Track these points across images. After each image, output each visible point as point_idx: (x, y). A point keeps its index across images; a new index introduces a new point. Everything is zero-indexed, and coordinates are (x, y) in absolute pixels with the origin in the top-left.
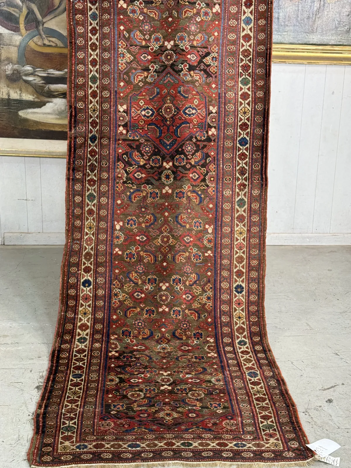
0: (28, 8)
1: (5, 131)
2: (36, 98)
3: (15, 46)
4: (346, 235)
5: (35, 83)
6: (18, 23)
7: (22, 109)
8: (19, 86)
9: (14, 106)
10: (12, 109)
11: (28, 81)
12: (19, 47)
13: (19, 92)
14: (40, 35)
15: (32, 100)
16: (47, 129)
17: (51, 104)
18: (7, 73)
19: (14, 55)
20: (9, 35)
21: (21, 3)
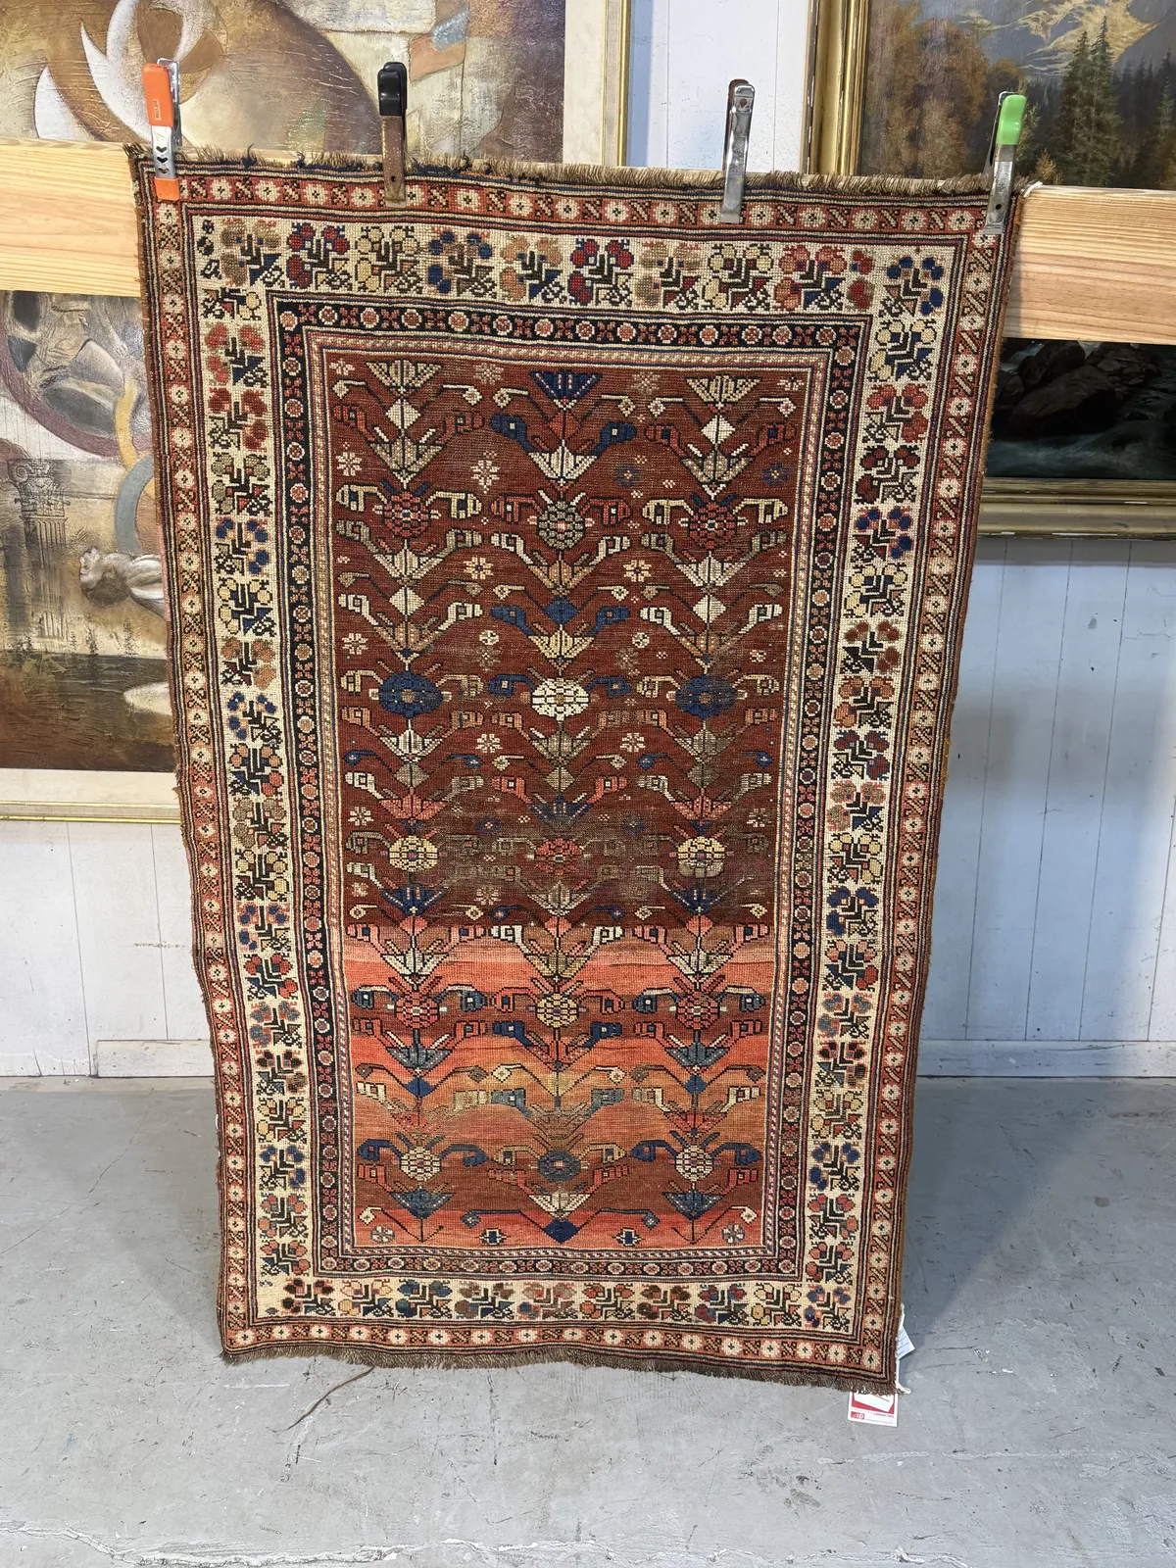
0: (139, 380)
3: (106, 498)
6: (110, 427)
8: (124, 618)
9: (110, 677)
10: (105, 686)
11: (148, 600)
12: (116, 500)
13: (123, 636)
18: (84, 579)
19: (102, 524)
20: (85, 467)
21: (116, 368)
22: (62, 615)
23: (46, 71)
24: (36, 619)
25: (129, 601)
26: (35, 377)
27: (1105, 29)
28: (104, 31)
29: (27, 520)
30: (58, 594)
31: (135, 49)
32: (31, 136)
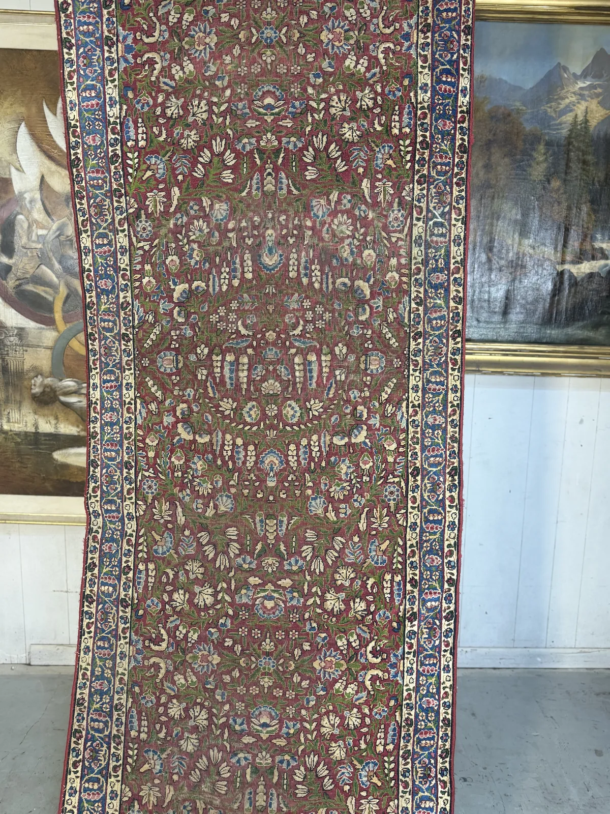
0: (68, 285)
2: (82, 430)
3: (47, 348)
4: (602, 652)
5: (81, 407)
6: (51, 310)
8: (54, 413)
9: (45, 444)
11: (69, 403)
12: (53, 349)
13: (53, 422)
15: (76, 434)
18: (33, 391)
19: (44, 362)
20: (36, 331)
21: (55, 279)
22: (20, 410)
23: (23, 124)
24: (6, 413)
25: (57, 404)
26: (11, 283)
27: (586, 113)
28: (56, 103)
29: (3, 360)
30: (18, 399)
32: (14, 157)
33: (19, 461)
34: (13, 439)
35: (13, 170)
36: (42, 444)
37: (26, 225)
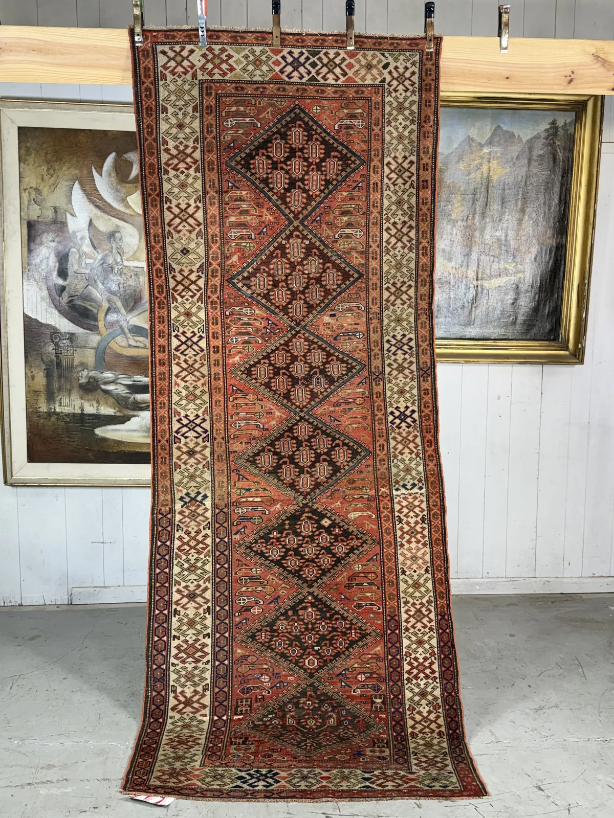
0: (109, 301)
1: (76, 454)
2: (118, 411)
3: (92, 348)
5: (117, 394)
6: (96, 319)
7: (100, 426)
8: (96, 398)
9: (89, 423)
10: (87, 427)
11: (108, 390)
12: (96, 349)
13: (96, 405)
14: (125, 334)
15: (113, 414)
16: (132, 450)
17: (137, 418)
18: (80, 382)
19: (90, 359)
20: (84, 336)
21: (99, 296)
22: (70, 397)
23: (77, 182)
24: (58, 399)
26: (65, 299)
27: (489, 171)
28: (102, 167)
29: (57, 357)
30: (68, 387)
31: (114, 174)
32: (70, 206)
33: (68, 437)
34: (63, 419)
35: (68, 215)
36: (86, 423)
37: (77, 256)
